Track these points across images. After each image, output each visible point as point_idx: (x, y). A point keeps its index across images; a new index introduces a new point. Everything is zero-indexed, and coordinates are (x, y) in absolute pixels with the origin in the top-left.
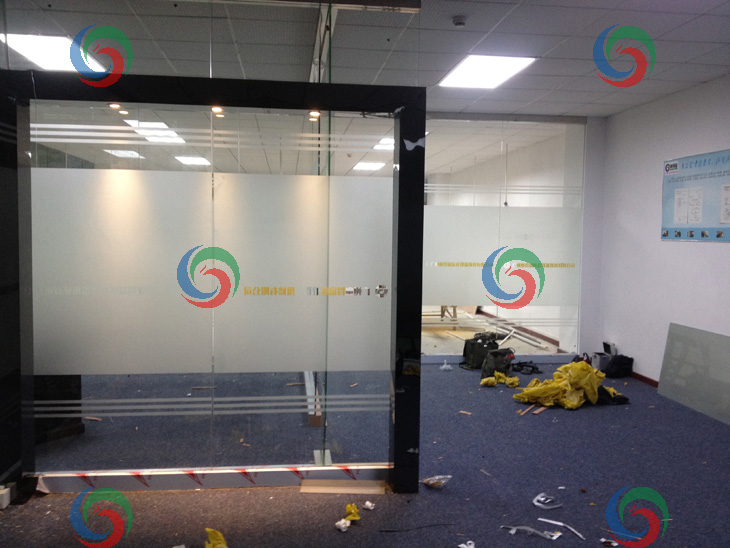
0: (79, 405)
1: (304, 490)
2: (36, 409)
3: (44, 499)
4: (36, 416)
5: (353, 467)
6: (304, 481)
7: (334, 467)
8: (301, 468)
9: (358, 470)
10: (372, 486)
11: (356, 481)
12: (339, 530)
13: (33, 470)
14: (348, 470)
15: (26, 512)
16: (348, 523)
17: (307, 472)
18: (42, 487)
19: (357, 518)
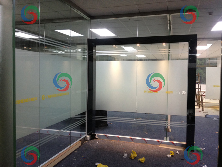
0: (107, 118)
1: (160, 146)
2: (96, 118)
3: (97, 140)
4: (96, 120)
5: (175, 142)
6: (161, 144)
7: (170, 142)
8: (160, 141)
9: (176, 143)
10: (180, 148)
11: (175, 146)
12: (168, 157)
13: (95, 133)
14: (173, 143)
15: (93, 142)
16: (170, 156)
17: (162, 142)
18: (96, 137)
19: (173, 155)
